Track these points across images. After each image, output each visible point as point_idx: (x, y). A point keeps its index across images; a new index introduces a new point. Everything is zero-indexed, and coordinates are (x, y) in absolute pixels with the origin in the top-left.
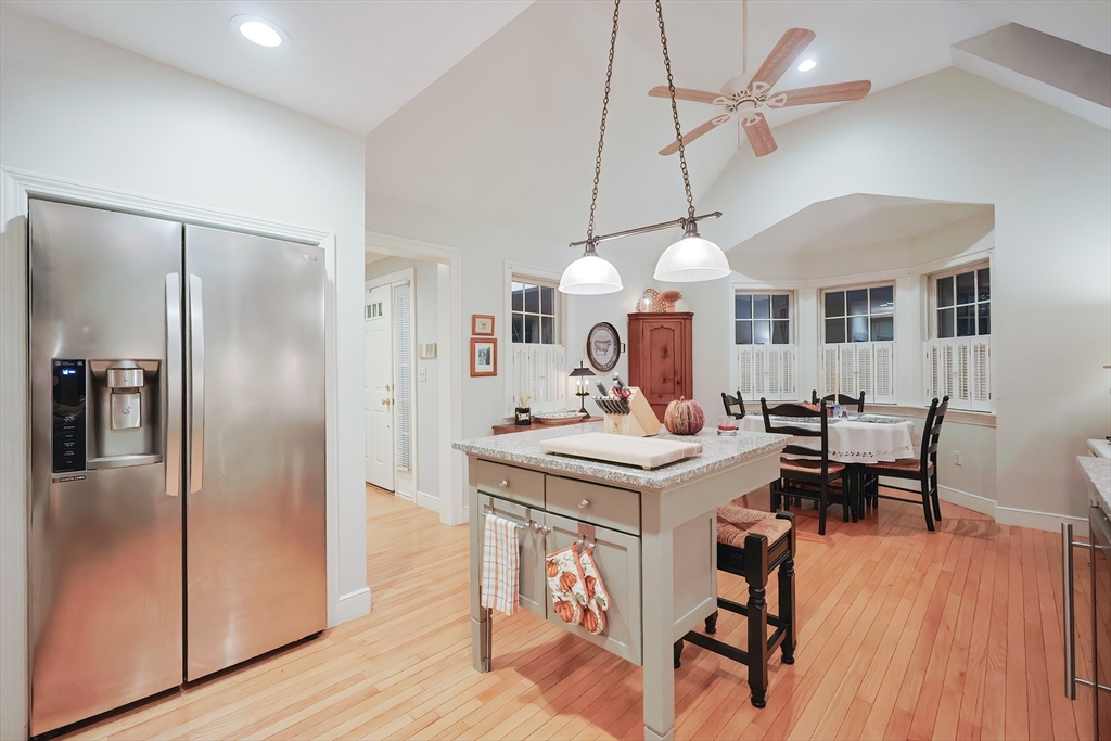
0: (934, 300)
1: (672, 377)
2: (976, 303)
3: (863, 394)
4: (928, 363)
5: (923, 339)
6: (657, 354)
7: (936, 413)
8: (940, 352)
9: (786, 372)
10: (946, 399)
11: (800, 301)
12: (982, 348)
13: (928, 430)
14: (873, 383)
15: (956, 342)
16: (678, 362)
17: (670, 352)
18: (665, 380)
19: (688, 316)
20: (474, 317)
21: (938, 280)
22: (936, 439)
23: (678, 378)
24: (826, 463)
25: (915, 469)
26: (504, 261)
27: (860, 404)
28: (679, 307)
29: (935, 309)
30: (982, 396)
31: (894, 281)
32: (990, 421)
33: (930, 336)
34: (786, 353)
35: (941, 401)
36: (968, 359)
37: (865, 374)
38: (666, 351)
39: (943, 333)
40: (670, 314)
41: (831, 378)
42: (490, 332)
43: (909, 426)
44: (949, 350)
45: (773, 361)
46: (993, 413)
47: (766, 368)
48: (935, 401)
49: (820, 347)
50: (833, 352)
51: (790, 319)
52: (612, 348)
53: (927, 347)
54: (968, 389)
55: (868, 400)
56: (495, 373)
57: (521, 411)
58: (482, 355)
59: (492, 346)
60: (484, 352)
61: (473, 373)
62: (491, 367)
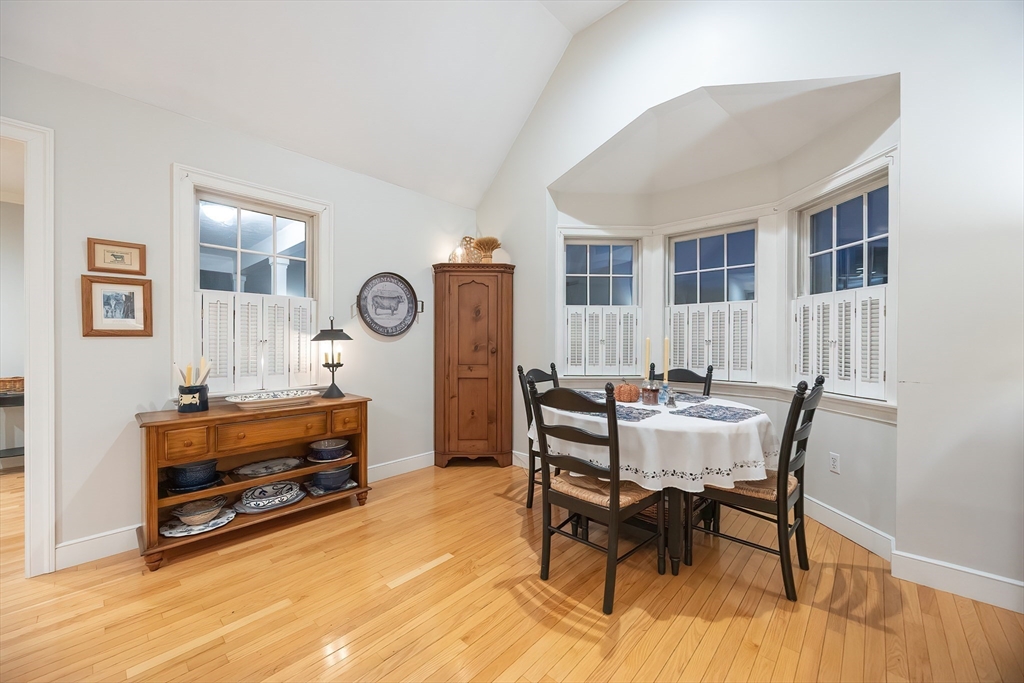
0: (807, 244)
1: (485, 344)
2: (865, 240)
3: (710, 369)
4: (796, 328)
5: (791, 296)
6: (467, 314)
7: (802, 405)
8: (813, 312)
9: (626, 340)
10: (820, 381)
11: (645, 252)
12: (874, 304)
13: (790, 432)
14: (728, 354)
15: (834, 298)
16: (493, 326)
17: (483, 312)
18: (476, 347)
19: (508, 269)
20: (92, 243)
21: (813, 217)
22: (802, 445)
23: (493, 345)
24: (616, 486)
25: (768, 497)
26: (172, 165)
27: (706, 383)
28: (498, 257)
29: (807, 254)
30: (871, 376)
31: (755, 222)
32: (888, 415)
33: (800, 293)
34: (626, 317)
35: (811, 386)
36: (852, 321)
37: (718, 343)
38: (478, 312)
39: (818, 286)
40: (483, 266)
41: (678, 348)
42: (136, 267)
43: (760, 425)
44: (825, 309)
45: (611, 328)
46: (892, 403)
47: (602, 335)
48: (803, 387)
49: (667, 309)
50: (681, 315)
51: (634, 275)
52: (404, 307)
53: (796, 305)
54: (852, 365)
55: (716, 376)
56: (147, 332)
57: (185, 391)
58: (113, 303)
59: (138, 291)
60: (117, 298)
61: (89, 331)
62: (137, 323)
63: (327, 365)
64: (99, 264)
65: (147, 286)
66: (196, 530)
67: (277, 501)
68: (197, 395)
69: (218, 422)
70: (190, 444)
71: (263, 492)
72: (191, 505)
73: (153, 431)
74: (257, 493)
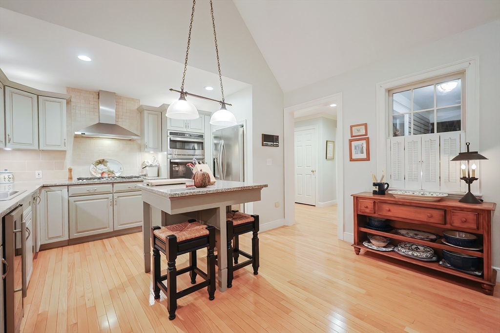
20: (351, 127)
56: (368, 159)
57: (375, 185)
58: (357, 148)
59: (364, 142)
60: (358, 146)
61: (351, 160)
62: (364, 156)
63: (464, 178)
64: (354, 134)
65: (367, 140)
66: (375, 248)
67: (410, 253)
68: (377, 187)
69: (379, 201)
70: (367, 207)
71: (417, 248)
72: (378, 237)
73: (356, 198)
74: (414, 247)
